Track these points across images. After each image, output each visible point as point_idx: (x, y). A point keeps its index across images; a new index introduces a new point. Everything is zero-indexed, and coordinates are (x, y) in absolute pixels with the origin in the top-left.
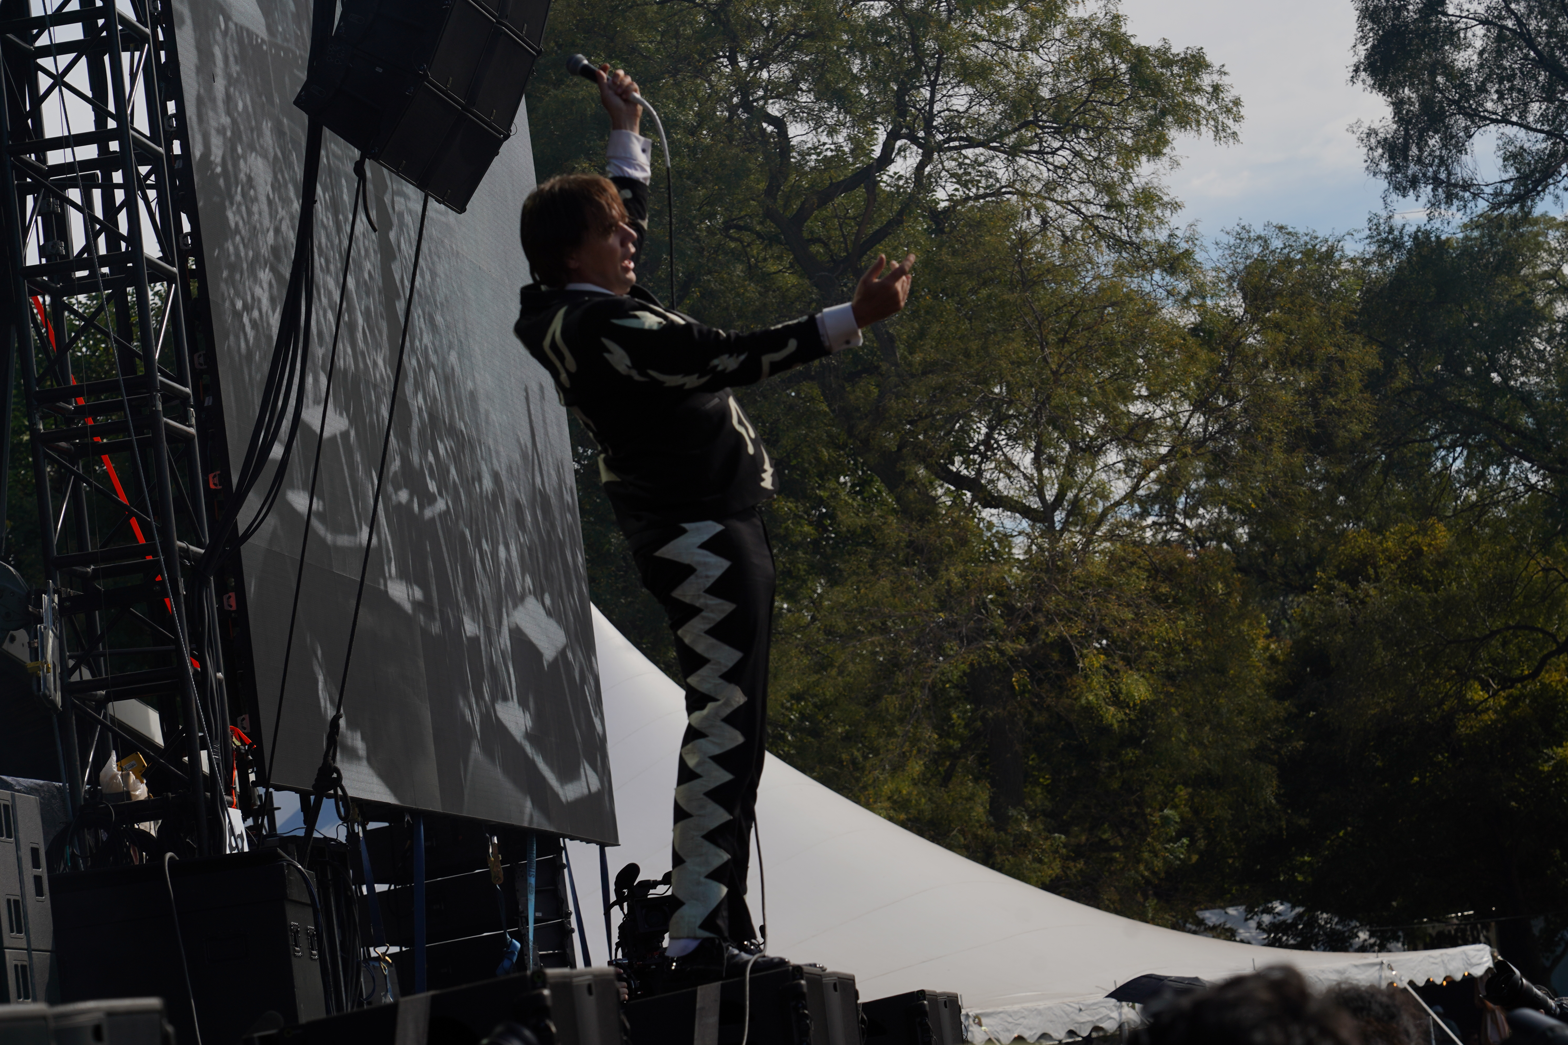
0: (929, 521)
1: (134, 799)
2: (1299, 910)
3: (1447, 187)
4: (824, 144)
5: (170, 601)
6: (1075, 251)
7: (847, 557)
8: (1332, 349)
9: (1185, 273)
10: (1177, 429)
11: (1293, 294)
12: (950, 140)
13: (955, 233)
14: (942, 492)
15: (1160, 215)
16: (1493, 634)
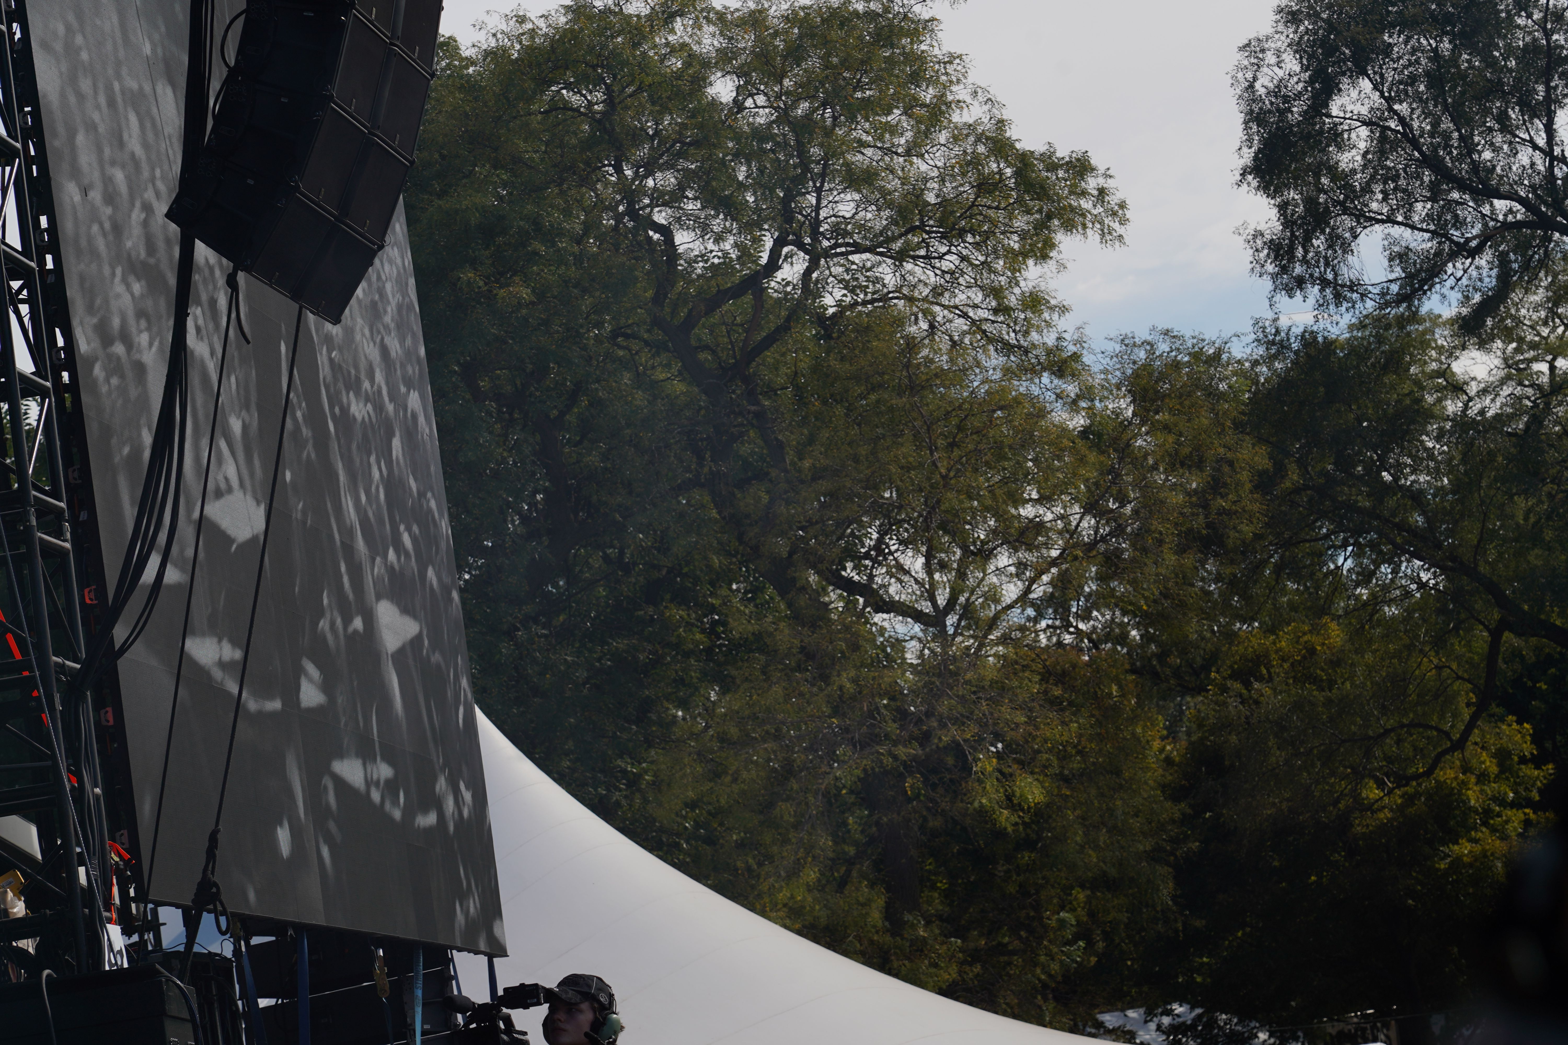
0: (820, 627)
1: (12, 917)
2: (1199, 1011)
3: (1335, 288)
4: (711, 251)
5: (47, 716)
6: (962, 355)
7: (740, 663)
8: (1222, 450)
9: (1073, 375)
10: (1067, 531)
11: (1180, 397)
12: (836, 246)
13: (843, 339)
14: (834, 598)
15: (1048, 318)
16: (1387, 732)
